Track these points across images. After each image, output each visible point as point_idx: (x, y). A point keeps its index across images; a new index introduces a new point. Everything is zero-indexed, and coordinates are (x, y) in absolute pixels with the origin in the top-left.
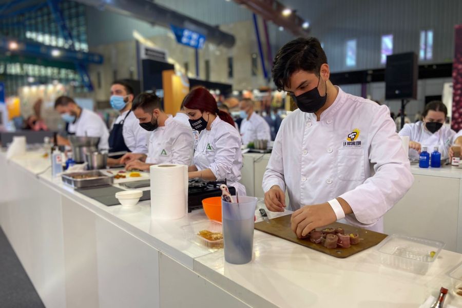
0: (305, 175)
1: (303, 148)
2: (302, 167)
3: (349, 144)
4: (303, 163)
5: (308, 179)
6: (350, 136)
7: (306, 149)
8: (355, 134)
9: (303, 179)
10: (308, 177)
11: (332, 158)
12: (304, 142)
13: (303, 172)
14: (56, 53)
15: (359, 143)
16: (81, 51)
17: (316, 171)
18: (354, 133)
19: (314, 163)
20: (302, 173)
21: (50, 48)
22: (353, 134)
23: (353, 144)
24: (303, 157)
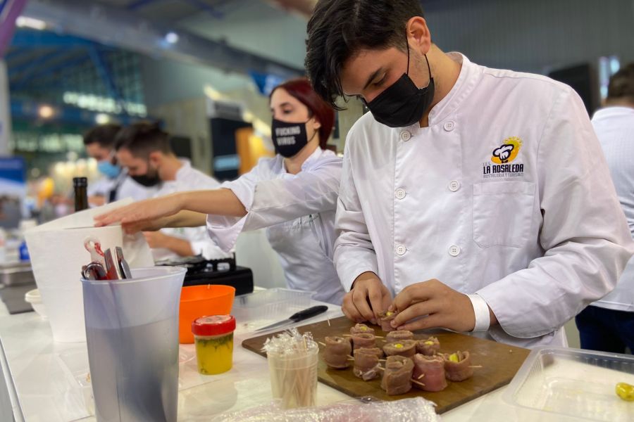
0: (402, 242)
1: (397, 184)
2: (396, 223)
3: (496, 169)
4: (397, 216)
5: (411, 248)
6: (497, 153)
7: (403, 187)
8: (511, 148)
9: (400, 249)
10: (409, 244)
11: (461, 201)
12: (397, 174)
13: (398, 234)
14: (102, 120)
15: (520, 168)
16: (137, 116)
17: (427, 232)
18: (506, 146)
19: (420, 216)
20: (396, 238)
21: (95, 113)
22: (504, 149)
23: (507, 169)
24: (397, 203)
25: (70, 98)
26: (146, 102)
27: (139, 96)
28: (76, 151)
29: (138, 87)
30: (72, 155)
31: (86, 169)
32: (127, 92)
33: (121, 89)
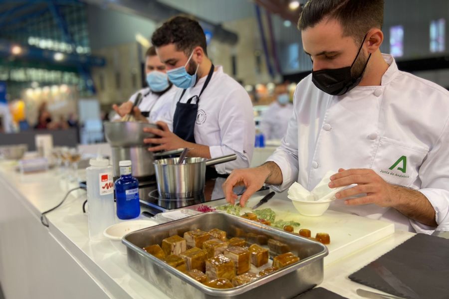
14: (59, 57)
16: (84, 55)
21: (52, 52)
25: (32, 41)
26: (91, 45)
27: (86, 41)
28: (38, 81)
29: (85, 33)
30: (35, 84)
31: (50, 95)
32: (77, 37)
33: (72, 35)
